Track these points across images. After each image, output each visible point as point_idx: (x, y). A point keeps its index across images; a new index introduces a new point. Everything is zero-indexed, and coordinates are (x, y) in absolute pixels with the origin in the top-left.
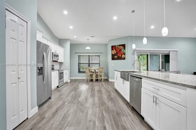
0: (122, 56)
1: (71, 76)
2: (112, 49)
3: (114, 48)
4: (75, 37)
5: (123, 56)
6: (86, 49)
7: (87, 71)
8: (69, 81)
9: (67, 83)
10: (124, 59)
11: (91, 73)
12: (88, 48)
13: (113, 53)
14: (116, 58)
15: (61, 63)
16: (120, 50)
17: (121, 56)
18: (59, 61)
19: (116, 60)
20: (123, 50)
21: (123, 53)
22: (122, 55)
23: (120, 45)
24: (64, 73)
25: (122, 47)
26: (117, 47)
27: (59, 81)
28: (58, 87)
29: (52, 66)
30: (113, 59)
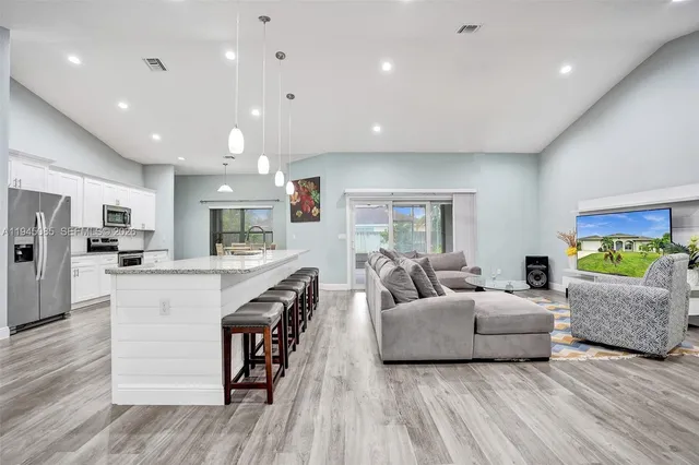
0: (313, 211)
3: (295, 188)
4: (181, 158)
5: (315, 210)
6: (219, 190)
10: (317, 219)
12: (225, 188)
13: (294, 203)
14: (299, 216)
15: (146, 234)
16: (309, 194)
17: (311, 211)
18: (134, 227)
19: (301, 221)
20: (313, 194)
21: (315, 203)
22: (312, 209)
23: (307, 180)
25: (313, 184)
26: (302, 185)
30: (294, 219)
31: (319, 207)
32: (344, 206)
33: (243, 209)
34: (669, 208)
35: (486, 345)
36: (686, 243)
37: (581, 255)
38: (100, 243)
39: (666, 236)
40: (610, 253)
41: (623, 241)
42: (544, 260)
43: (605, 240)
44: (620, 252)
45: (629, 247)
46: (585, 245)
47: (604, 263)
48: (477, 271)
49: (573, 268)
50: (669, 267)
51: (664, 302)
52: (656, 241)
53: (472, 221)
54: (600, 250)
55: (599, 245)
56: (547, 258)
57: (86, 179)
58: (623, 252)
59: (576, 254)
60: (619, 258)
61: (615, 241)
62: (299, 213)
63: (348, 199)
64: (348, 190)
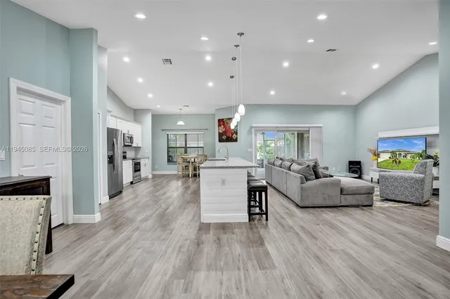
1: (153, 169)
2: (219, 125)
3: (221, 123)
4: (159, 106)
5: (234, 136)
6: (178, 124)
7: (180, 160)
8: (150, 176)
9: (146, 179)
10: (236, 140)
11: (186, 164)
12: (181, 123)
13: (221, 132)
14: (224, 139)
15: (137, 149)
18: (134, 145)
19: (225, 142)
21: (235, 132)
22: (232, 135)
24: (141, 164)
26: (226, 121)
27: (133, 174)
28: (132, 183)
29: (124, 153)
30: (221, 140)
31: (237, 134)
32: (251, 133)
33: (186, 134)
34: (425, 137)
35: (346, 199)
36: (433, 154)
37: (380, 160)
39: (423, 151)
40: (395, 160)
41: (402, 153)
42: (359, 163)
43: (393, 152)
44: (400, 159)
45: (405, 156)
46: (382, 155)
47: (392, 164)
48: (327, 168)
49: (375, 167)
50: (424, 165)
51: (423, 180)
52: (418, 153)
53: (320, 142)
54: (390, 158)
55: (389, 155)
56: (360, 162)
58: (402, 159)
59: (377, 160)
60: (400, 162)
61: (397, 153)
62: (224, 137)
63: (253, 130)
64: (254, 125)
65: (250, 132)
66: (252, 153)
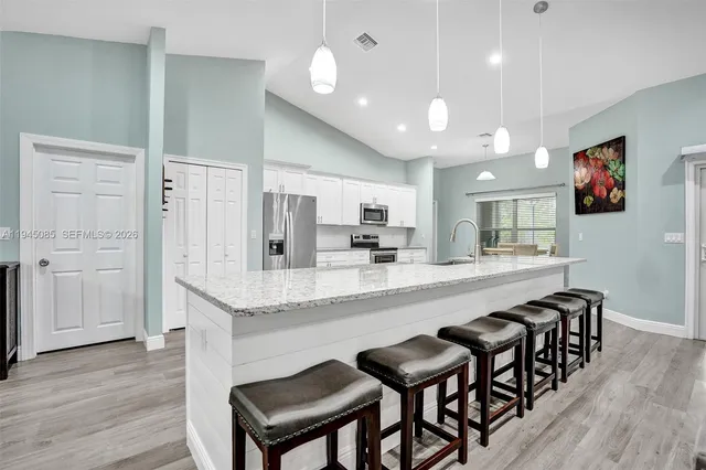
0: (611, 195)
2: (577, 170)
3: (581, 162)
4: (434, 147)
5: (616, 194)
6: (479, 178)
10: (620, 206)
12: (486, 175)
13: (580, 186)
14: (589, 205)
16: (604, 168)
17: (608, 194)
18: (392, 223)
19: (591, 213)
20: (613, 167)
21: (616, 181)
22: (609, 190)
23: (601, 146)
25: (610, 153)
26: (593, 154)
30: (581, 209)
31: (622, 186)
32: (680, 179)
33: (515, 200)
38: (361, 239)
57: (345, 181)
62: (588, 200)
63: (690, 168)
64: (686, 151)
65: (674, 176)
66: (682, 246)
